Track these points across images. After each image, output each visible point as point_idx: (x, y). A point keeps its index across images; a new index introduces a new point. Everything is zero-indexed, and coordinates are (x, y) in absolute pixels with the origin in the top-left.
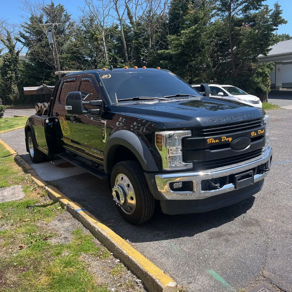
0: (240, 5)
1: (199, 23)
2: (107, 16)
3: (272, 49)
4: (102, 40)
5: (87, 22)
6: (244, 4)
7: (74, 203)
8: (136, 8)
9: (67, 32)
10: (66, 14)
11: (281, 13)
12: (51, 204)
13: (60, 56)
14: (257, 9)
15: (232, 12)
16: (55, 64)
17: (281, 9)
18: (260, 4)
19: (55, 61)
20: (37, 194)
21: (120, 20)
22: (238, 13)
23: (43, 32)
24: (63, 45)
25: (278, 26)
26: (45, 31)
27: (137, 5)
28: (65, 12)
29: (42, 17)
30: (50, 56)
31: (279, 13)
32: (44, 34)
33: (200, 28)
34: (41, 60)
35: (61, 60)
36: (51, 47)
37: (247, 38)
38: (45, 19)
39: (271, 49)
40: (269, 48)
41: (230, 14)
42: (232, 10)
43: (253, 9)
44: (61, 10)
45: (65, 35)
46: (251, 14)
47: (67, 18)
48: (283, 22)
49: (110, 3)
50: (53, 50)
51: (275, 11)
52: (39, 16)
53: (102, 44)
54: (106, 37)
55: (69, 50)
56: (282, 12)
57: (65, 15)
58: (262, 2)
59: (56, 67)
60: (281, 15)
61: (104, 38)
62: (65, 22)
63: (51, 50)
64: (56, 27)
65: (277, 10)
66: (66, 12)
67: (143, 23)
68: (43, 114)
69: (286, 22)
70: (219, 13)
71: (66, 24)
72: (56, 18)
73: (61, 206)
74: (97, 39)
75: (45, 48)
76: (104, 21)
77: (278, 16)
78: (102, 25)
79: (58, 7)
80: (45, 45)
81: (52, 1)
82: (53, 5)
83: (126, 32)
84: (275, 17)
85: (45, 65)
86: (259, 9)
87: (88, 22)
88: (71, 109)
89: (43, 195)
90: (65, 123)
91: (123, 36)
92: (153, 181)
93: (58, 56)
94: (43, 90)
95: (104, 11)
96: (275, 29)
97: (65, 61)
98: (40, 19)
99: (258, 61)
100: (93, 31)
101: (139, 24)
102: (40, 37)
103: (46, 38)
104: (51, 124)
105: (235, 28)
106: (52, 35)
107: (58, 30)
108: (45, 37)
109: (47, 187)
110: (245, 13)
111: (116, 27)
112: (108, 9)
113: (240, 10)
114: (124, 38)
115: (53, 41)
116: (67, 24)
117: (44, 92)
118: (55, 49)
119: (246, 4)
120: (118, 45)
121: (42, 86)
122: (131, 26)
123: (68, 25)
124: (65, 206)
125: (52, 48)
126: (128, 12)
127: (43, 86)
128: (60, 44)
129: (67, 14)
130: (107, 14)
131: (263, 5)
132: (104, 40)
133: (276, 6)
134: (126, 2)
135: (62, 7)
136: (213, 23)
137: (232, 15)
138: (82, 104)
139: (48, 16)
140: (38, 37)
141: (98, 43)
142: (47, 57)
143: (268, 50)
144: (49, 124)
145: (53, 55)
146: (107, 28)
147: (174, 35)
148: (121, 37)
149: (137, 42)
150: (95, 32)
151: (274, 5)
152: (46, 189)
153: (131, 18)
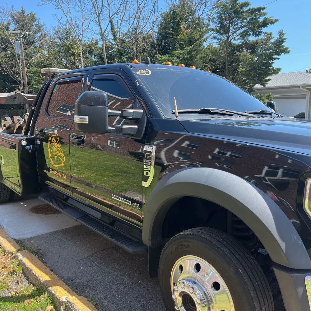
0: (239, 29)
1: (195, 45)
2: (86, 29)
3: (271, 79)
4: (79, 55)
5: (62, 34)
6: (244, 29)
7: (80, 300)
8: (121, 24)
9: (38, 44)
10: (37, 23)
11: (284, 42)
12: (32, 296)
13: (28, 69)
14: (257, 35)
15: (231, 35)
16: (21, 78)
17: (285, 37)
18: (260, 30)
19: (21, 74)
20: (3, 268)
21: (102, 35)
22: (236, 38)
23: (9, 41)
24: (31, 57)
25: (280, 55)
26: (12, 39)
27: (122, 21)
28: (36, 21)
29: (9, 24)
30: (15, 69)
31: (282, 41)
32: (11, 43)
33: (195, 50)
34: (4, 72)
35: (29, 74)
36: (17, 59)
37: (247, 65)
38: (12, 27)
39: (269, 80)
40: (268, 78)
41: (228, 38)
42: (230, 34)
43: (253, 35)
44: (32, 19)
45: (35, 47)
46: (249, 41)
47: (39, 28)
48: (286, 51)
49: (90, 16)
50: (19, 62)
51: (278, 39)
52: (5, 23)
53: (79, 60)
54: (84, 52)
55: (38, 64)
56: (285, 40)
57: (37, 25)
58: (263, 28)
59: (22, 82)
60: (284, 44)
61: (81, 54)
62: (35, 33)
63: (17, 62)
64: (25, 37)
65: (280, 38)
66: (38, 22)
67: (127, 40)
68: (14, 132)
69: (288, 52)
70: (216, 36)
71: (37, 35)
72: (26, 26)
73: (53, 302)
74: (73, 54)
75: (10, 59)
76: (82, 35)
77: (281, 45)
78: (80, 39)
79: (29, 15)
80: (11, 55)
81: (22, 8)
82: (23, 12)
83: (108, 49)
84: (277, 45)
85: (8, 78)
86: (259, 36)
87: (64, 35)
88: (87, 123)
89: (14, 271)
90: (56, 147)
91: (104, 53)
92: (300, 290)
93: (26, 69)
94: (15, 98)
95: (83, 24)
96: (275, 59)
97: (34, 76)
98: (7, 26)
99: (254, 91)
100: (70, 45)
101: (123, 42)
102: (5, 46)
103: (13, 48)
104: (30, 148)
105: (235, 53)
106: (20, 45)
107: (27, 40)
108: (11, 47)
109: (21, 256)
110: (244, 38)
111: (95, 43)
112: (87, 22)
113: (238, 35)
114: (106, 56)
115: (20, 51)
116: (39, 34)
117: (16, 102)
118: (22, 61)
119: (246, 29)
120: (98, 62)
121: (13, 93)
122: (113, 42)
123: (39, 36)
124: (62, 305)
125: (19, 60)
126: (111, 27)
127: (16, 93)
128: (29, 56)
129: (39, 24)
130: (87, 27)
131: (264, 32)
132: (82, 56)
133: (280, 33)
134: (110, 16)
135: (33, 15)
136: (205, 48)
137: (230, 39)
138: (107, 115)
139: (16, 24)
140: (2, 46)
141: (74, 59)
142: (11, 70)
143: (266, 81)
144: (27, 147)
145: (19, 67)
146: (86, 43)
147: (165, 55)
148: (102, 53)
149: (120, 60)
150: (72, 46)
151: (279, 32)
152: (20, 258)
153: (114, 34)
